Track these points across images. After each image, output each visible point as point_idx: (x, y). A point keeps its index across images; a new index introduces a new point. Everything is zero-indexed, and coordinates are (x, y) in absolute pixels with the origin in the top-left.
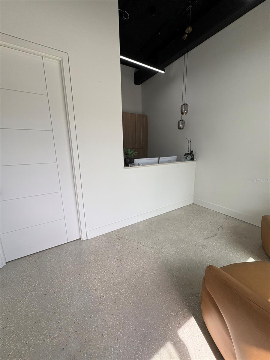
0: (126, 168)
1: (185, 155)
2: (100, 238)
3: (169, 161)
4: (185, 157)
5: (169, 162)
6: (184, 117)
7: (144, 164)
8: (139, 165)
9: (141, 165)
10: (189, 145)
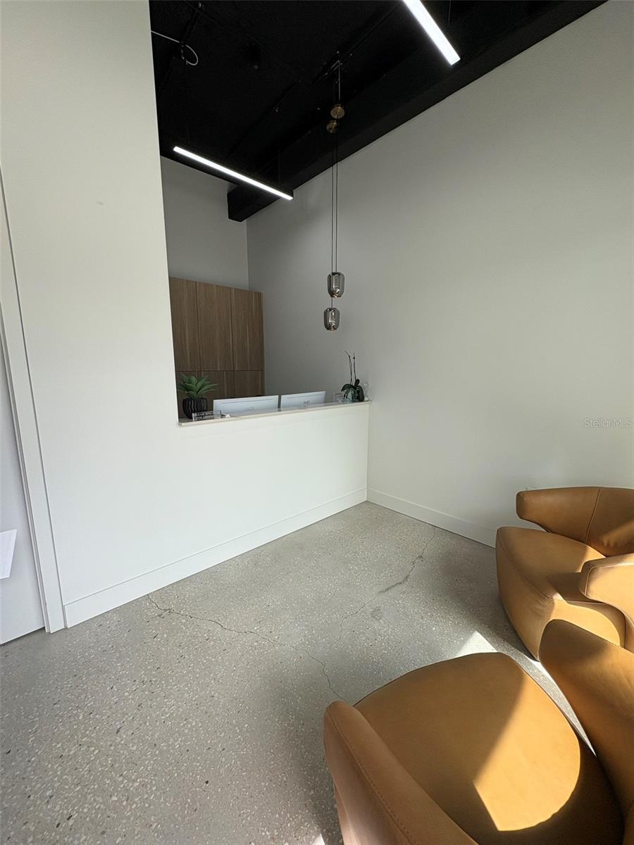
0: (183, 424)
1: (342, 390)
2: (107, 620)
3: (305, 403)
4: (343, 393)
5: (305, 406)
6: (337, 303)
7: (236, 414)
8: (223, 416)
9: (228, 416)
10: (351, 367)
